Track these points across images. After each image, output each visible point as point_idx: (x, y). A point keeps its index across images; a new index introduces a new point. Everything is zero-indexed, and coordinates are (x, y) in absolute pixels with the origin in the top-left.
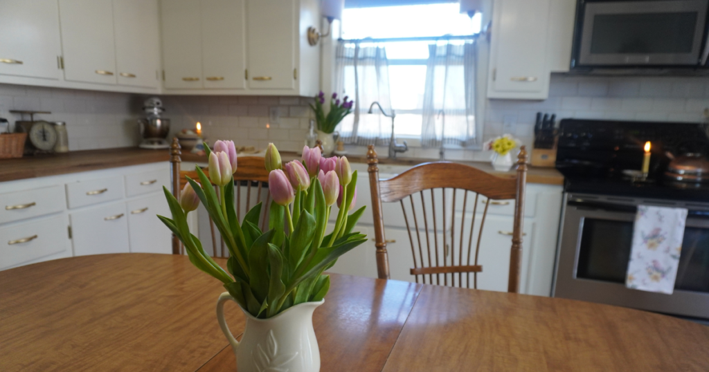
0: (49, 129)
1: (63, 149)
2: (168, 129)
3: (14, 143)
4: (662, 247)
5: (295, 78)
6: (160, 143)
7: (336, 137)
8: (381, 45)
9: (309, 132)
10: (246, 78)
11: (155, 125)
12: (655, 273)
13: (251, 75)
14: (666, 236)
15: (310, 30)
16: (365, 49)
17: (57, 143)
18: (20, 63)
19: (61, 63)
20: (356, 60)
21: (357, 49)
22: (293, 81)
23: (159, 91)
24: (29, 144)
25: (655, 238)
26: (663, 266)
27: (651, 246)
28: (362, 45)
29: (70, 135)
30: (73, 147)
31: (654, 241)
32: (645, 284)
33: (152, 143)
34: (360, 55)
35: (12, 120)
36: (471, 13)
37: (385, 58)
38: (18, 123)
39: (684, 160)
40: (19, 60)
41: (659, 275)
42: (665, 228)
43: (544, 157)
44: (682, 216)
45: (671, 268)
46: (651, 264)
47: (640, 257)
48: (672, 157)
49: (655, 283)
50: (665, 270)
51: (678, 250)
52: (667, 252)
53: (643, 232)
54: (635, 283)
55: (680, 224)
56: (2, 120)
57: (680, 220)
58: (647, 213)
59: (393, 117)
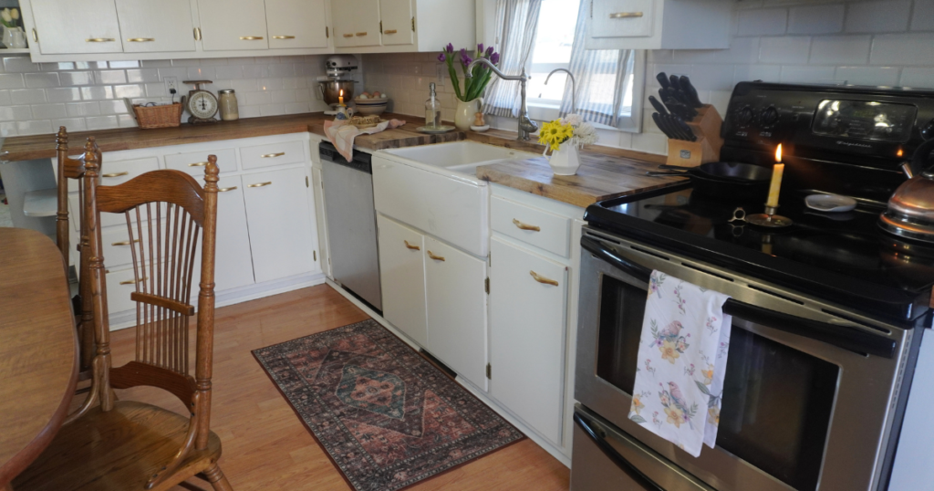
0: (208, 98)
1: (230, 117)
4: (684, 360)
5: (414, 30)
12: (673, 407)
13: (384, 29)
14: (688, 340)
18: (150, 40)
19: (199, 35)
22: (412, 32)
25: (672, 337)
26: (685, 397)
27: (668, 353)
30: (243, 114)
31: (672, 345)
32: (656, 421)
39: (920, 187)
40: (149, 38)
41: (679, 412)
42: (688, 325)
44: (714, 310)
45: (696, 406)
46: (667, 388)
47: (649, 369)
48: (910, 176)
49: (673, 426)
50: (688, 406)
51: (709, 375)
52: (691, 373)
53: (653, 323)
54: (642, 414)
55: (709, 325)
56: (173, 91)
57: (711, 314)
58: (661, 288)
59: (522, 80)
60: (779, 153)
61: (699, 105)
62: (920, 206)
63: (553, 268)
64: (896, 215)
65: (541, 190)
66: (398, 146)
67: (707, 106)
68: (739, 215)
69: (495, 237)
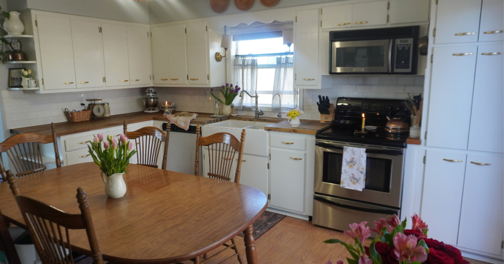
0: (101, 107)
1: (107, 115)
2: (157, 103)
3: (86, 114)
4: (355, 167)
5: (208, 79)
6: (153, 110)
7: (232, 107)
8: (255, 58)
9: (216, 105)
10: (188, 79)
11: (151, 101)
12: (354, 180)
13: (190, 78)
14: (356, 162)
15: (217, 54)
16: (248, 60)
17: (105, 113)
18: (88, 82)
19: (104, 80)
20: (244, 66)
21: (244, 61)
23: (152, 85)
24: (92, 114)
25: (352, 162)
26: (357, 177)
27: (351, 166)
28: (247, 58)
29: (111, 108)
30: (112, 113)
31: (352, 164)
32: (349, 186)
33: (150, 110)
34: (246, 64)
35: (87, 104)
36: (289, 45)
37: (257, 65)
38: (89, 105)
39: (392, 121)
40: (87, 81)
41: (355, 181)
42: (356, 157)
43: (326, 118)
44: (363, 152)
45: (360, 178)
46: (351, 176)
47: (345, 172)
48: (389, 119)
49: (354, 185)
50: (358, 179)
51: (363, 169)
52: (358, 170)
53: (346, 159)
54: (344, 185)
55: (362, 156)
56: (83, 105)
57: (362, 153)
58: (347, 150)
59: (257, 97)
60: (363, 115)
61: (330, 104)
62: (393, 126)
63: (300, 154)
64: (389, 128)
65: (294, 131)
66: (211, 123)
67: (332, 104)
68: (356, 131)
69: (272, 149)
